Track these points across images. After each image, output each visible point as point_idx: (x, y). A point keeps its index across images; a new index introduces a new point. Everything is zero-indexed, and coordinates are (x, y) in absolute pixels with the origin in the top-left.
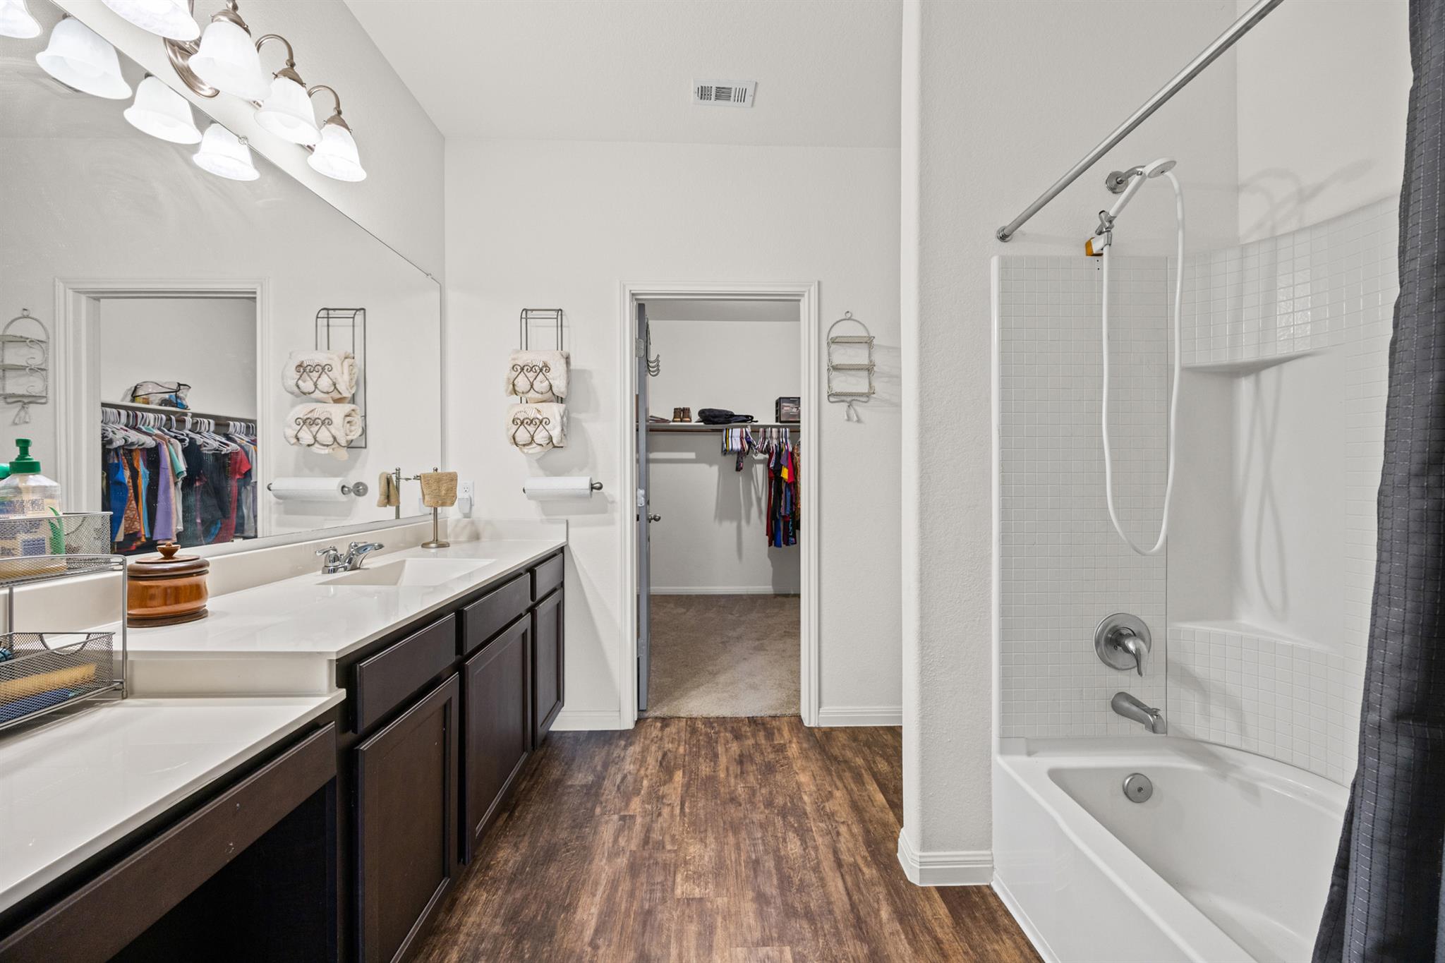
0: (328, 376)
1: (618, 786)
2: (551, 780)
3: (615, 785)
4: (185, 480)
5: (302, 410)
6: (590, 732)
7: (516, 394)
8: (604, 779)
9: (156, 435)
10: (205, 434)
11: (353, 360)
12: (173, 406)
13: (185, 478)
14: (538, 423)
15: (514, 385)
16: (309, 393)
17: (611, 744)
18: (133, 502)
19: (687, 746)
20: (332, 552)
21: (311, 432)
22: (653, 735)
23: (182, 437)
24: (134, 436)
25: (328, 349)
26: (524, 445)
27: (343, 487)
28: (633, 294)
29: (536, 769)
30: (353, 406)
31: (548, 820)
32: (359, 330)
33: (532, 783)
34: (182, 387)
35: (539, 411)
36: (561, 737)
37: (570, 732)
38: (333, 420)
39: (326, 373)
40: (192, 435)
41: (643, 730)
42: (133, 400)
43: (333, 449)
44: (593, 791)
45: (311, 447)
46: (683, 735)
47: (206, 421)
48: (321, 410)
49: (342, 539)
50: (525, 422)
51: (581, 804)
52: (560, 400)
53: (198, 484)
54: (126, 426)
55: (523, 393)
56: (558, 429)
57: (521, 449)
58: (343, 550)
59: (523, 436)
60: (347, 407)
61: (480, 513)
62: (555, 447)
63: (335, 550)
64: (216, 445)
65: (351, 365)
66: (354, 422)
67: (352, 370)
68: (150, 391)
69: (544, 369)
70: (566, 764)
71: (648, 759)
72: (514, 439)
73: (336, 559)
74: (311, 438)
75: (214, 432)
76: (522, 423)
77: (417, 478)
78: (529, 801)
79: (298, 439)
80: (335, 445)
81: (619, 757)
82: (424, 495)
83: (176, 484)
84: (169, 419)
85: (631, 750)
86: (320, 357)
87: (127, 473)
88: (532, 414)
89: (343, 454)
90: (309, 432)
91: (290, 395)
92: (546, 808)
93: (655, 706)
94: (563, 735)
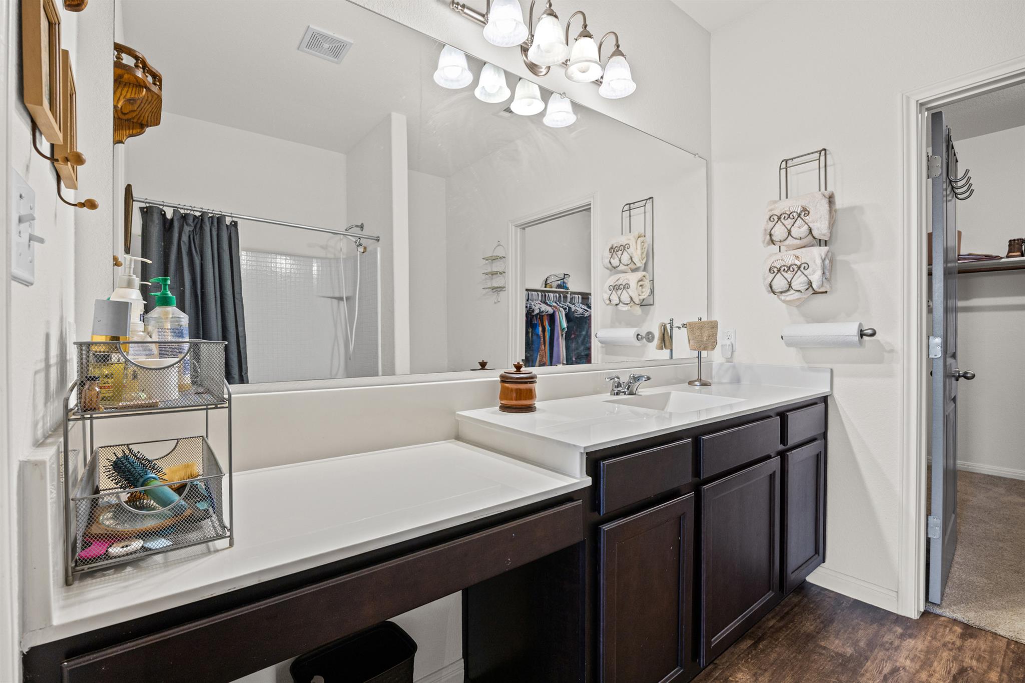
0: (627, 252)
1: (885, 676)
2: (802, 631)
3: (880, 673)
4: (566, 333)
5: (612, 281)
6: (856, 601)
7: (774, 244)
8: (867, 659)
9: (554, 306)
10: (577, 304)
11: (644, 238)
12: (562, 288)
13: (567, 332)
14: (796, 269)
15: (771, 235)
16: (617, 267)
17: (883, 625)
18: (543, 346)
19: (1005, 676)
20: (616, 380)
21: (617, 295)
22: (947, 639)
23: (565, 307)
24: (544, 307)
25: (630, 232)
26: (781, 293)
27: (638, 335)
28: (922, 105)
29: (787, 613)
30: (644, 273)
31: (792, 669)
32: (649, 215)
33: (781, 624)
34: (566, 276)
35: (797, 257)
36: (820, 593)
37: (833, 592)
38: (631, 284)
39: (626, 251)
40: (571, 305)
41: (932, 627)
42: (545, 287)
43: (631, 307)
44: (851, 665)
45: (618, 306)
46: (999, 658)
47: (577, 296)
48: (623, 278)
49: (626, 371)
50: (782, 269)
51: (833, 672)
52: (822, 243)
53: (573, 336)
54: (541, 302)
55: (780, 242)
56: (819, 273)
57: (778, 296)
58: (624, 379)
59: (780, 283)
60: (640, 274)
61: (741, 358)
62: (815, 293)
63: (619, 378)
64: (581, 311)
65: (643, 242)
66: (645, 285)
67: (643, 245)
68: (553, 280)
69: (803, 214)
70: (822, 622)
71: (936, 664)
72: (771, 287)
73: (619, 385)
74: (618, 299)
75: (581, 303)
76: (779, 271)
77: (684, 325)
78: (777, 640)
79: (610, 301)
80: (632, 304)
81: (891, 643)
82: (689, 341)
83: (562, 335)
84: (560, 296)
85: (910, 643)
86: (623, 240)
87: (540, 329)
88: (790, 260)
89: (638, 310)
90: (616, 295)
91: (606, 270)
92: (792, 656)
93: (955, 605)
94: (823, 592)
